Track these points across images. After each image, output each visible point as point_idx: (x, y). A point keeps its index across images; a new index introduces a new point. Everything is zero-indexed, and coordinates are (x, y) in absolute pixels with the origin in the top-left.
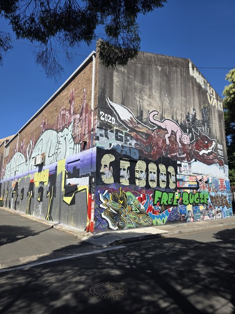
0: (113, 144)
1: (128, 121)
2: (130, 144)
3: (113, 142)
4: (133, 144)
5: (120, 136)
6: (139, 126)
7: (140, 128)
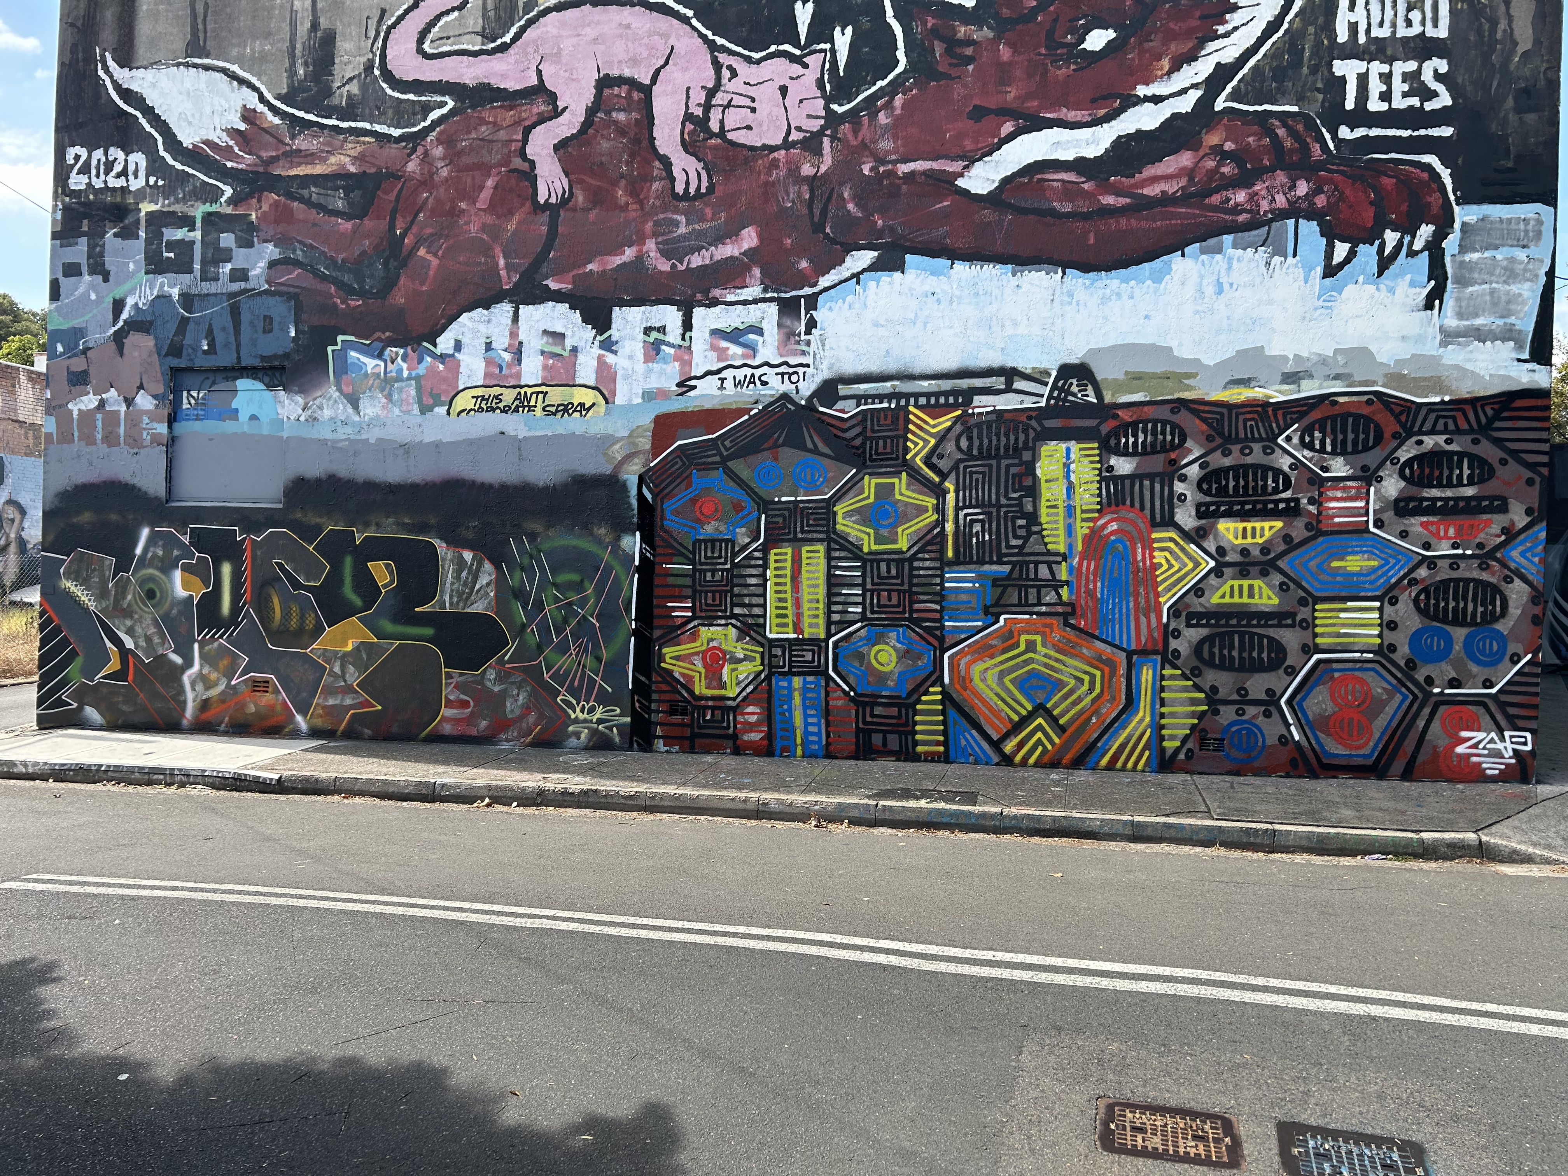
0: (130, 301)
1: (223, 139)
2: (240, 275)
3: (132, 292)
4: (258, 270)
5: (172, 245)
6: (302, 143)
7: (309, 157)
